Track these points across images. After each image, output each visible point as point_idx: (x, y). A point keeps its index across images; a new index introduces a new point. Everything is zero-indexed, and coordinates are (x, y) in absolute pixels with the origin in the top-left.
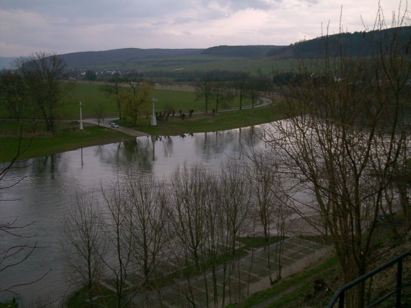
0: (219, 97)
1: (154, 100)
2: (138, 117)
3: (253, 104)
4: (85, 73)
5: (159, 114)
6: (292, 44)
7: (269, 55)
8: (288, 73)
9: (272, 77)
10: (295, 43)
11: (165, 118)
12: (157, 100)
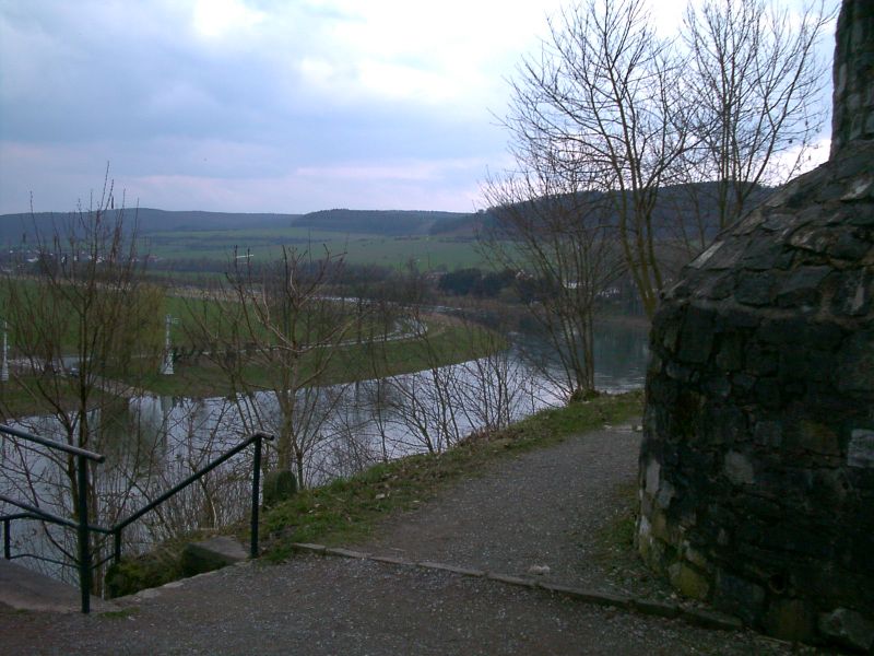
0: (312, 318)
1: (168, 320)
2: (133, 357)
3: (386, 333)
4: (36, 259)
5: (179, 350)
6: (481, 211)
7: (433, 232)
8: (469, 270)
9: (436, 276)
10: (488, 210)
11: (193, 358)
12: (175, 321)
